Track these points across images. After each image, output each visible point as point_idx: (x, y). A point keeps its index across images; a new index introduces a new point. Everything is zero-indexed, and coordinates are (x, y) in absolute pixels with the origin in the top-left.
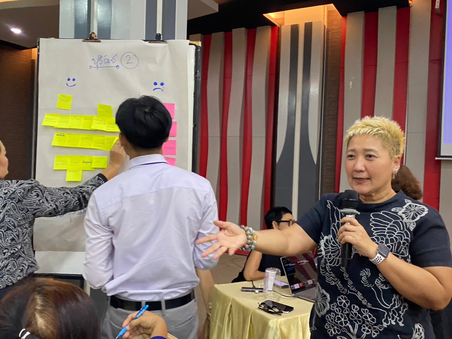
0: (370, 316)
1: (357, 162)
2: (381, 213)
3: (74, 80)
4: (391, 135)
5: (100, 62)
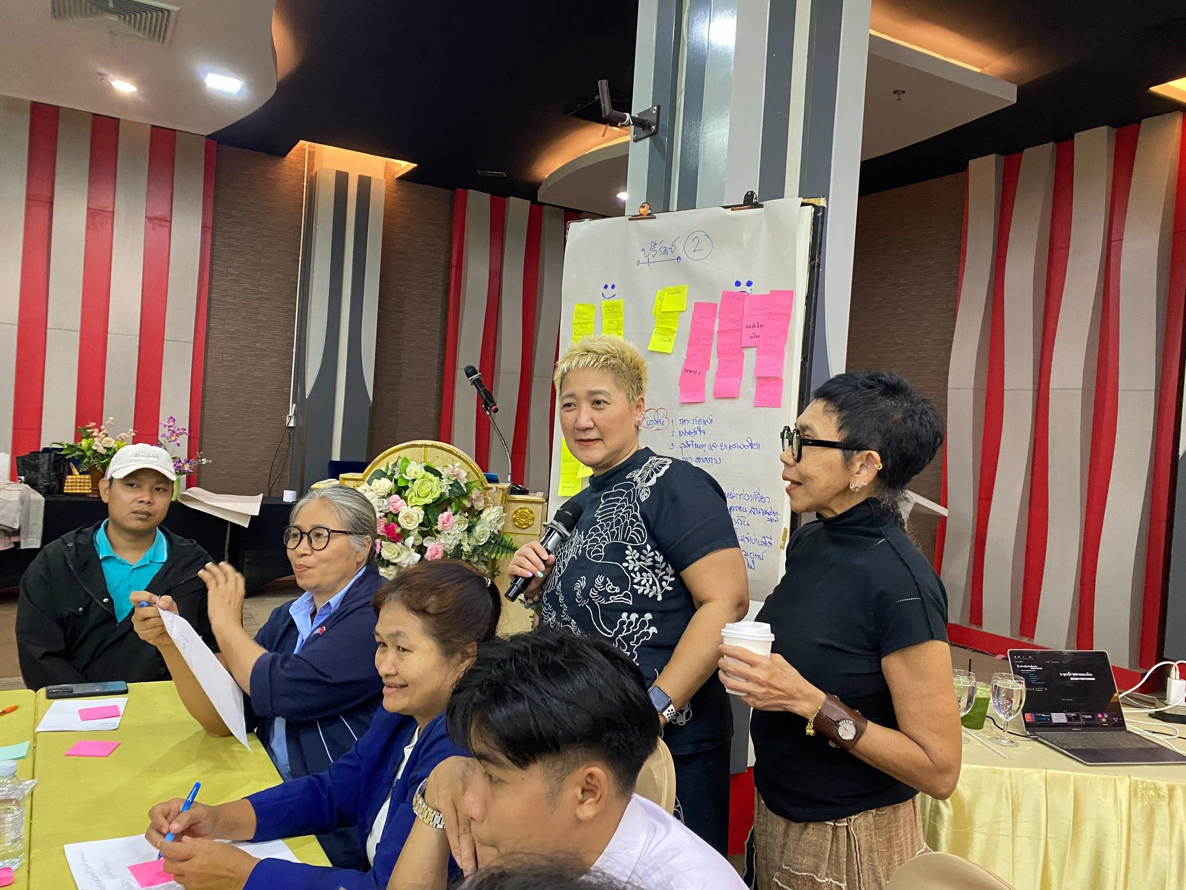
1: (579, 413)
3: (613, 287)
4: (628, 366)
5: (654, 253)
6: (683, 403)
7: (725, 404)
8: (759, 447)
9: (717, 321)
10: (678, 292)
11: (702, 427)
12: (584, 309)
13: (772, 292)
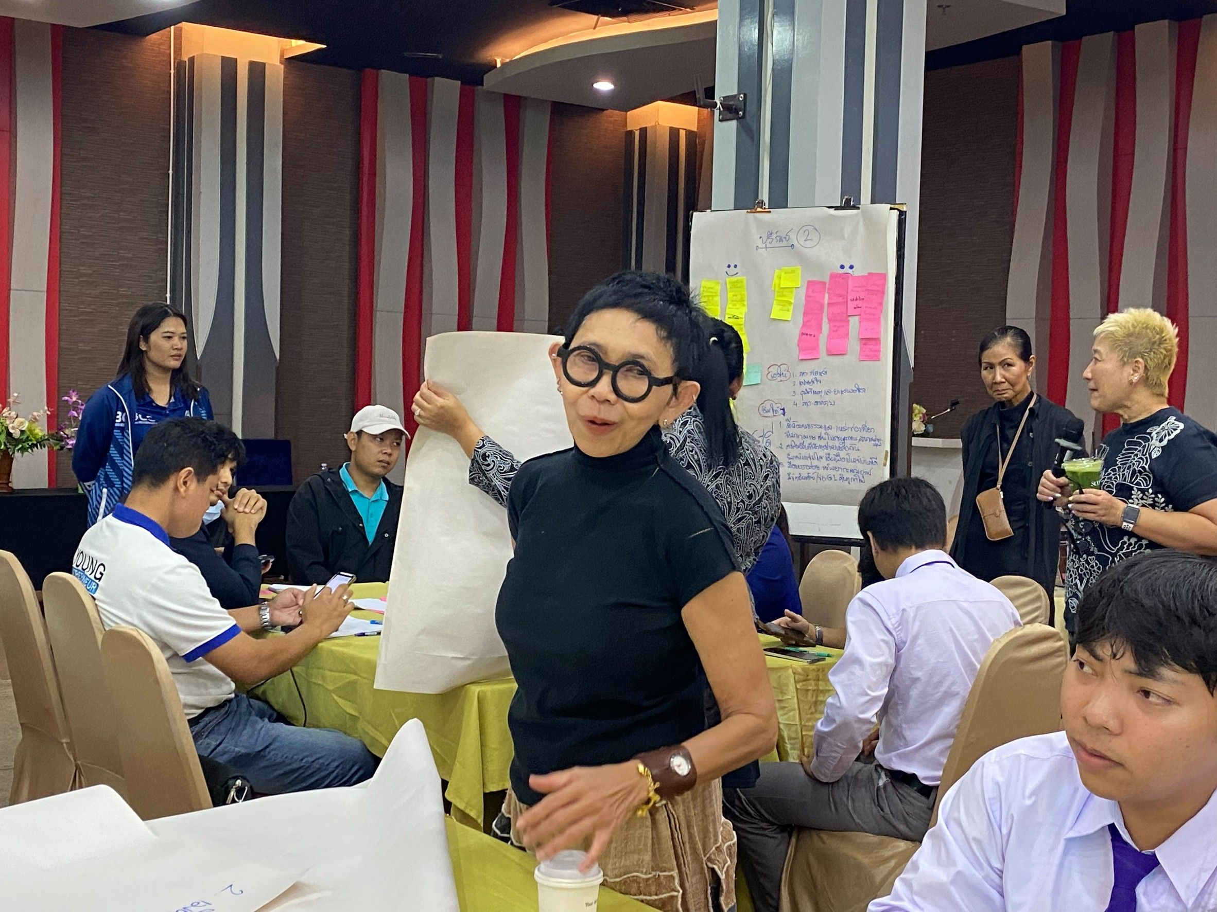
0: (1096, 564)
2: (1135, 440)
3: (736, 266)
5: (770, 240)
6: (802, 360)
7: (835, 360)
8: (865, 391)
9: (827, 296)
10: (793, 272)
11: (818, 377)
12: (711, 284)
13: (870, 274)
